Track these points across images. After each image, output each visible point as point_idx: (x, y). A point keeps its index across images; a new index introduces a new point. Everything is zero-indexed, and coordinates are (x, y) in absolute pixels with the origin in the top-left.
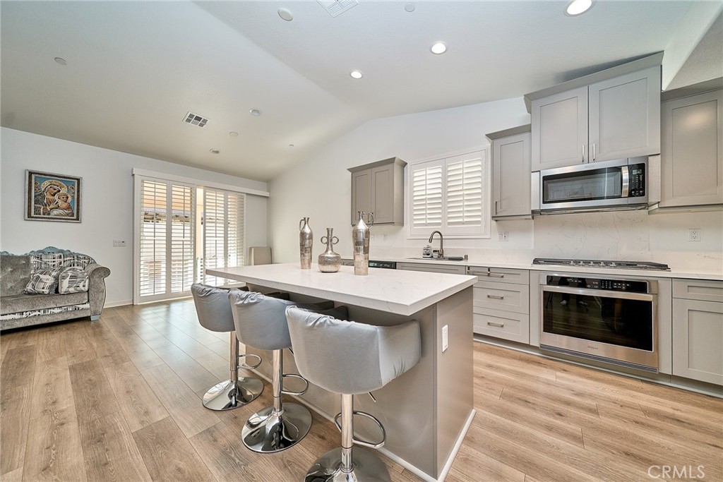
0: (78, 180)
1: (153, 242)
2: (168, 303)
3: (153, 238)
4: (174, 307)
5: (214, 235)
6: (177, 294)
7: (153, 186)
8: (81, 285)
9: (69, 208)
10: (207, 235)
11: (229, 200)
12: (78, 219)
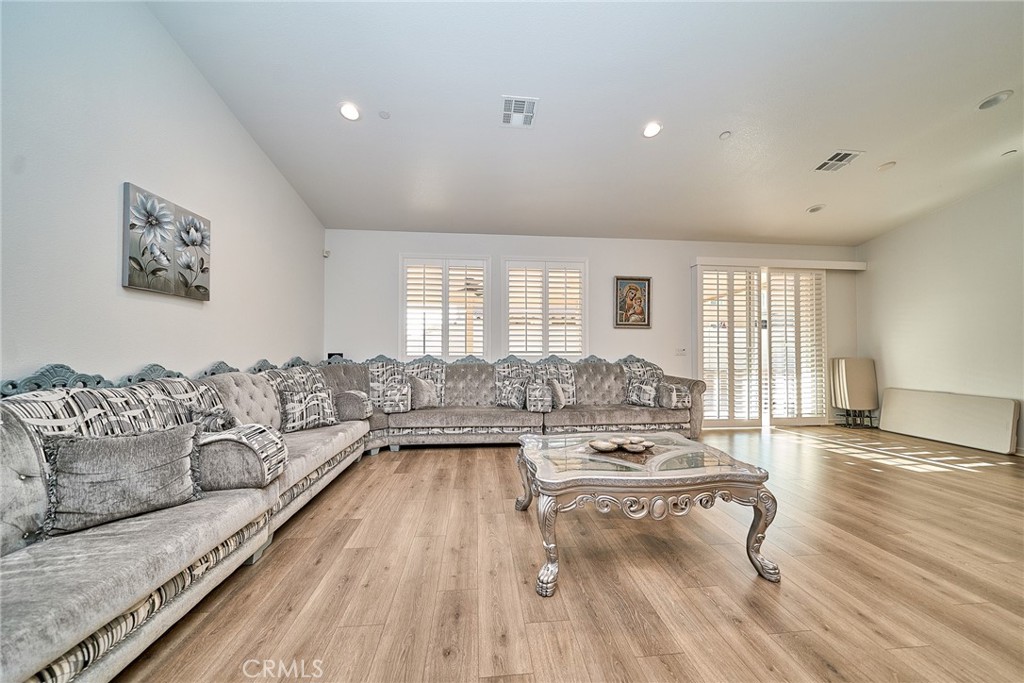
0: (649, 280)
1: (716, 350)
2: (731, 433)
3: (716, 345)
4: (738, 437)
5: (784, 339)
6: (740, 423)
7: (715, 276)
8: (686, 400)
9: (642, 313)
10: (773, 339)
11: (801, 283)
12: (648, 324)
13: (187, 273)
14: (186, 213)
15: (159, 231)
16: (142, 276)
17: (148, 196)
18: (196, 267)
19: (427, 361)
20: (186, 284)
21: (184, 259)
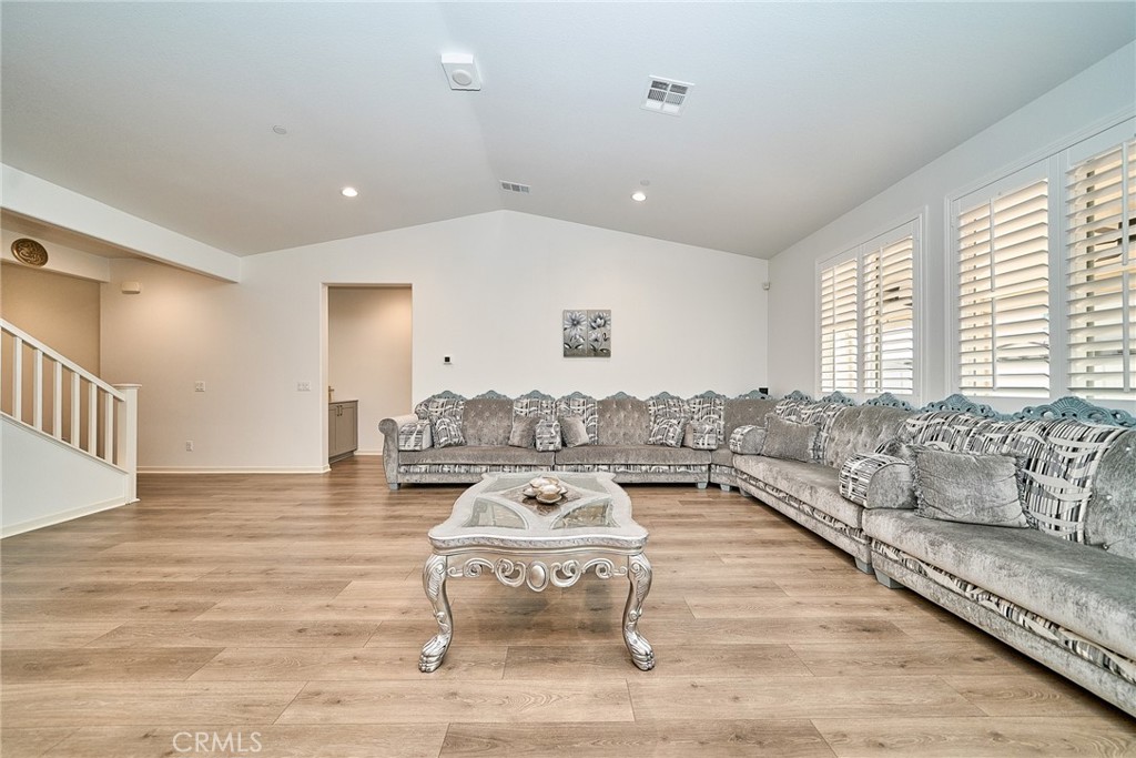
13: (595, 344)
14: (594, 311)
15: (579, 327)
16: (572, 350)
17: (572, 312)
18: (601, 339)
19: (838, 397)
20: (595, 350)
21: (594, 337)
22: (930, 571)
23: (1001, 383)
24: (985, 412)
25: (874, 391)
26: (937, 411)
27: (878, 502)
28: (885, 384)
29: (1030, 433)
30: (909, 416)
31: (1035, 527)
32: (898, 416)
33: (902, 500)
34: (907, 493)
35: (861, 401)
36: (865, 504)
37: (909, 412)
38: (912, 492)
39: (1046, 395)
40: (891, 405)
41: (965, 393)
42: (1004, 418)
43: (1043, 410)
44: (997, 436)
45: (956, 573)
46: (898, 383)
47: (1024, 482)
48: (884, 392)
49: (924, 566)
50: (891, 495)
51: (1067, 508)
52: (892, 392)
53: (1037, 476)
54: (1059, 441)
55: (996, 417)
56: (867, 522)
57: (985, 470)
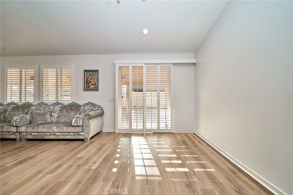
9: (95, 85)
22: (33, 133)
23: (49, 100)
24: (47, 105)
25: (24, 101)
26: (38, 105)
27: (22, 124)
28: (27, 100)
29: (52, 107)
30: (32, 106)
31: (52, 121)
32: (30, 107)
33: (28, 123)
34: (29, 121)
35: (20, 104)
36: (18, 125)
37: (33, 106)
38: (30, 120)
39: (55, 101)
40: (28, 104)
41: (44, 101)
42: (50, 105)
43: (55, 104)
44: (47, 108)
45: (37, 131)
46: (30, 99)
47: (51, 115)
48: (26, 102)
49: (31, 133)
50: (25, 122)
51: (56, 117)
52: (29, 101)
53: (52, 114)
54: (55, 108)
55: (48, 105)
56: (19, 129)
57: (45, 114)
